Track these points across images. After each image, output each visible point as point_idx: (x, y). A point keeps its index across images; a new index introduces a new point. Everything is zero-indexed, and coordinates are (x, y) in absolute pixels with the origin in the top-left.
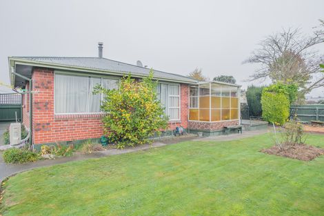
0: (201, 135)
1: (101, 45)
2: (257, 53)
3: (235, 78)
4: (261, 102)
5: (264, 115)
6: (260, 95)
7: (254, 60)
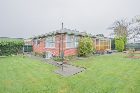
0: (101, 54)
1: (62, 23)
2: (111, 26)
3: (104, 35)
4: (115, 43)
5: (116, 48)
6: (114, 41)
7: (110, 28)
